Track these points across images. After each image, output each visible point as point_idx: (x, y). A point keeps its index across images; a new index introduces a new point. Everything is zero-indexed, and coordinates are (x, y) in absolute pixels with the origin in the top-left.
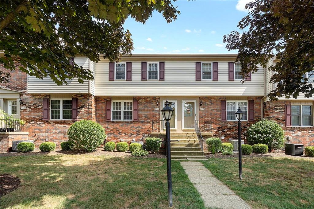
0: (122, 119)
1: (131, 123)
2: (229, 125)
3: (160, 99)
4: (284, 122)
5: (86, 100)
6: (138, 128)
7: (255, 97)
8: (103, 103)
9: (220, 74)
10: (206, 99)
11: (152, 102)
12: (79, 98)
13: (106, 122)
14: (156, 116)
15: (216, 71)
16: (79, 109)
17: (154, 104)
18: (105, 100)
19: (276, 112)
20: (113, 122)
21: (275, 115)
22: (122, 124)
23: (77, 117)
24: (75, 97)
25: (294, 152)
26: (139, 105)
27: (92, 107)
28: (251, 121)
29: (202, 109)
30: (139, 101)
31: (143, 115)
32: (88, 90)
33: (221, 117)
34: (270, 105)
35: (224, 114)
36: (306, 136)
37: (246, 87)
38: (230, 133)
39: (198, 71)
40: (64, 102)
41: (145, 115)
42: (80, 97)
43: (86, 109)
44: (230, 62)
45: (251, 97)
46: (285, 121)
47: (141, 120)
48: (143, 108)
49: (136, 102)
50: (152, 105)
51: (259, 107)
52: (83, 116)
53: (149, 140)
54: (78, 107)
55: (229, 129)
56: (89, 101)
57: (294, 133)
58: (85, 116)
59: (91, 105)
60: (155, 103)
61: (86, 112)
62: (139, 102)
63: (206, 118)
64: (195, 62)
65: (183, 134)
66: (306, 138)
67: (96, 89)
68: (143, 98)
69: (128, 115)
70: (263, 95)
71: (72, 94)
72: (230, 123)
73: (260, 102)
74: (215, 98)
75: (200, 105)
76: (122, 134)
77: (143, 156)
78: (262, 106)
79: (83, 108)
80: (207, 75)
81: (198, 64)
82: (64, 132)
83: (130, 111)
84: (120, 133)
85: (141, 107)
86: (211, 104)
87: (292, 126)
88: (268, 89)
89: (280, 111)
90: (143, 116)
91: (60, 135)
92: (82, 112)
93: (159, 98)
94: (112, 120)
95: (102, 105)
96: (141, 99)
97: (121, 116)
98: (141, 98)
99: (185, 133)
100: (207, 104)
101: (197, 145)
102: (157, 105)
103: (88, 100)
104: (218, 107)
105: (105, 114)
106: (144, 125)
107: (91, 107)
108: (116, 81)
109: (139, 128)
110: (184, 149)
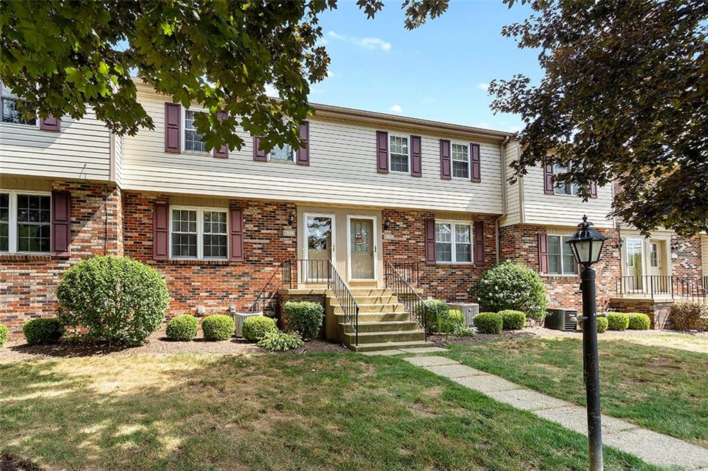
0: (200, 256)
1: (226, 265)
2: (441, 272)
3: (295, 208)
4: (537, 266)
5: (97, 199)
6: (242, 279)
7: (485, 215)
8: (144, 210)
9: (426, 164)
10: (396, 214)
11: (278, 214)
12: (75, 194)
13: (155, 262)
14: (289, 249)
15: (417, 155)
16: (74, 222)
17: (282, 219)
18: (153, 202)
19: (524, 246)
20: (175, 263)
21: (523, 253)
22: (199, 268)
23: (71, 247)
24: (63, 188)
25: (564, 325)
26: (244, 220)
27: (117, 221)
28: (479, 263)
29: (389, 236)
30: (246, 210)
31: (254, 246)
32: (107, 173)
33: (425, 255)
34: (515, 234)
35: (431, 250)
36: (570, 293)
37: (472, 195)
38: (442, 288)
39: (381, 151)
40: (22, 200)
41: (260, 246)
42: (78, 189)
43: (99, 224)
44: (443, 141)
45: (479, 215)
46: (539, 264)
47: (251, 259)
48: (256, 229)
49: (238, 213)
50: (278, 222)
51: (491, 236)
52: (89, 244)
53: (299, 309)
54: (74, 219)
55: (442, 280)
56: (107, 202)
57: (552, 287)
58: (97, 244)
59: (114, 215)
60: (284, 217)
61: (99, 233)
62: (244, 213)
63: (397, 257)
64: (376, 130)
65: (361, 293)
66: (570, 297)
67: (126, 172)
68: (255, 203)
69: (216, 245)
70: (500, 213)
71: (52, 180)
72: (443, 267)
73: (494, 226)
74: (412, 213)
75: (385, 227)
76: (201, 294)
77: (294, 349)
78: (497, 234)
79: (88, 220)
80: (400, 163)
81: (381, 136)
82: (25, 290)
83: (221, 234)
84: (195, 291)
85: (250, 226)
86: (405, 226)
87: (549, 275)
88: (509, 201)
89: (530, 245)
90: (255, 249)
91: (8, 300)
92: (85, 232)
93: (294, 206)
94: (171, 257)
95: (142, 215)
96: (250, 206)
97: (196, 247)
98: (250, 203)
99: (367, 291)
100: (398, 225)
101: (404, 317)
102: (290, 223)
103: (104, 200)
104: (420, 233)
105: (152, 241)
106: (259, 271)
107: (115, 221)
108: (185, 153)
109: (246, 279)
110: (380, 328)
